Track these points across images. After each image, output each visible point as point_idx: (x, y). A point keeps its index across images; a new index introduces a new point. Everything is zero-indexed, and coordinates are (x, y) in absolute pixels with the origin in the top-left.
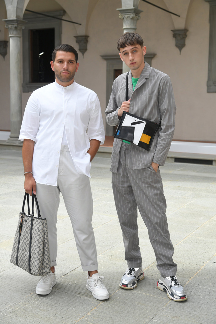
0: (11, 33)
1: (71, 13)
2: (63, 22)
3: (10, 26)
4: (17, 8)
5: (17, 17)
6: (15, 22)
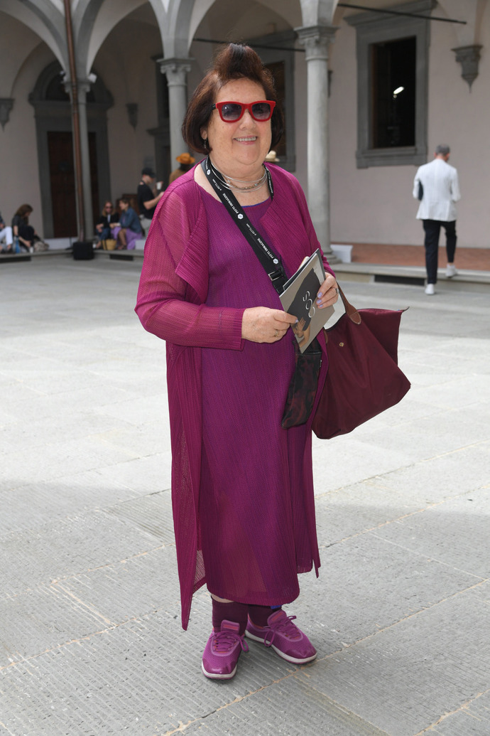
0: (310, 52)
5: (319, 20)
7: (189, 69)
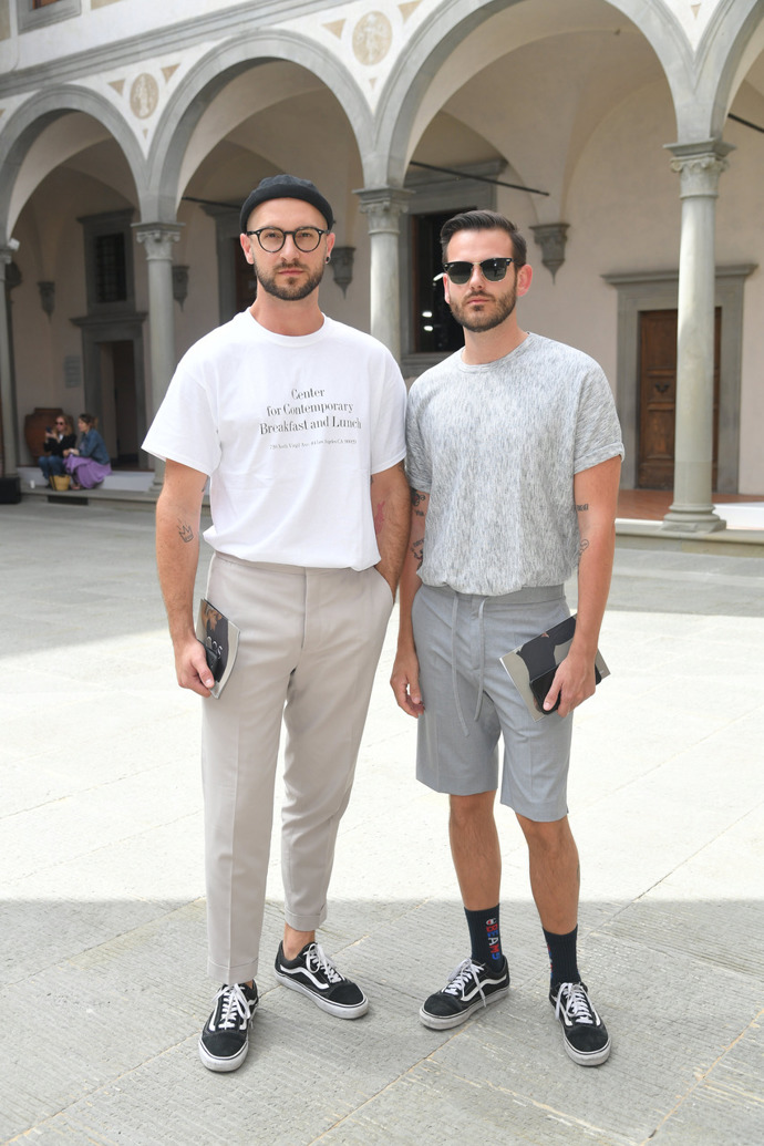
0: (375, 224)
1: (524, 166)
2: (500, 189)
3: (371, 206)
4: (390, 157)
5: (389, 181)
6: (386, 194)
7: (177, 239)
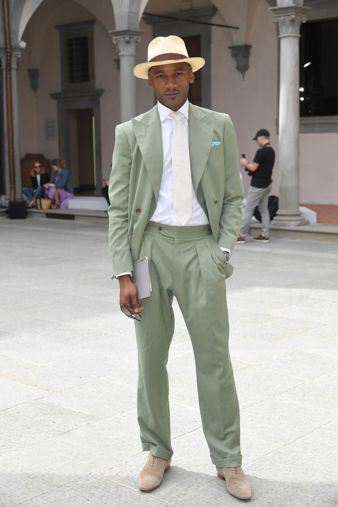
6: (293, 10)
